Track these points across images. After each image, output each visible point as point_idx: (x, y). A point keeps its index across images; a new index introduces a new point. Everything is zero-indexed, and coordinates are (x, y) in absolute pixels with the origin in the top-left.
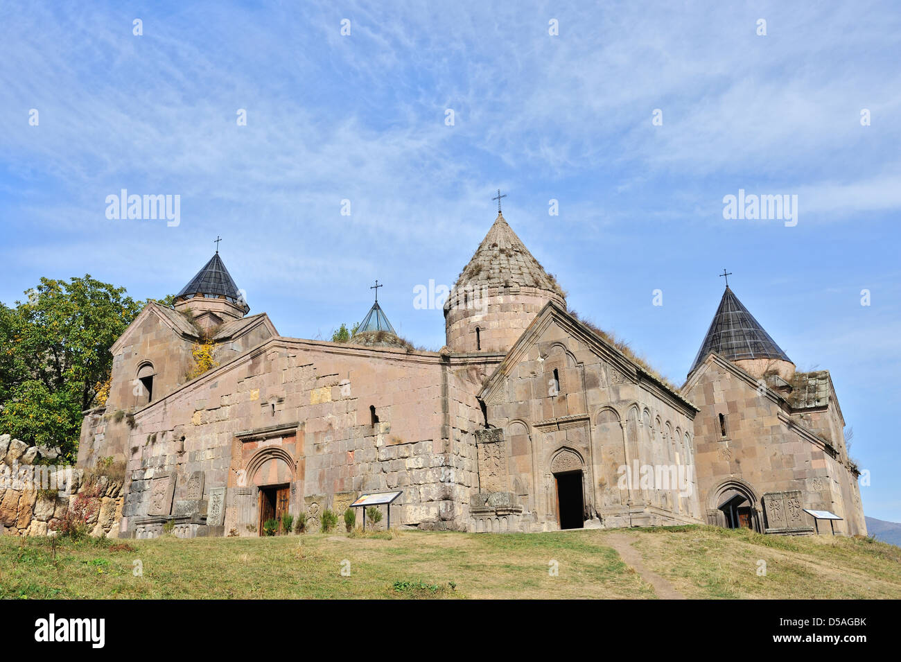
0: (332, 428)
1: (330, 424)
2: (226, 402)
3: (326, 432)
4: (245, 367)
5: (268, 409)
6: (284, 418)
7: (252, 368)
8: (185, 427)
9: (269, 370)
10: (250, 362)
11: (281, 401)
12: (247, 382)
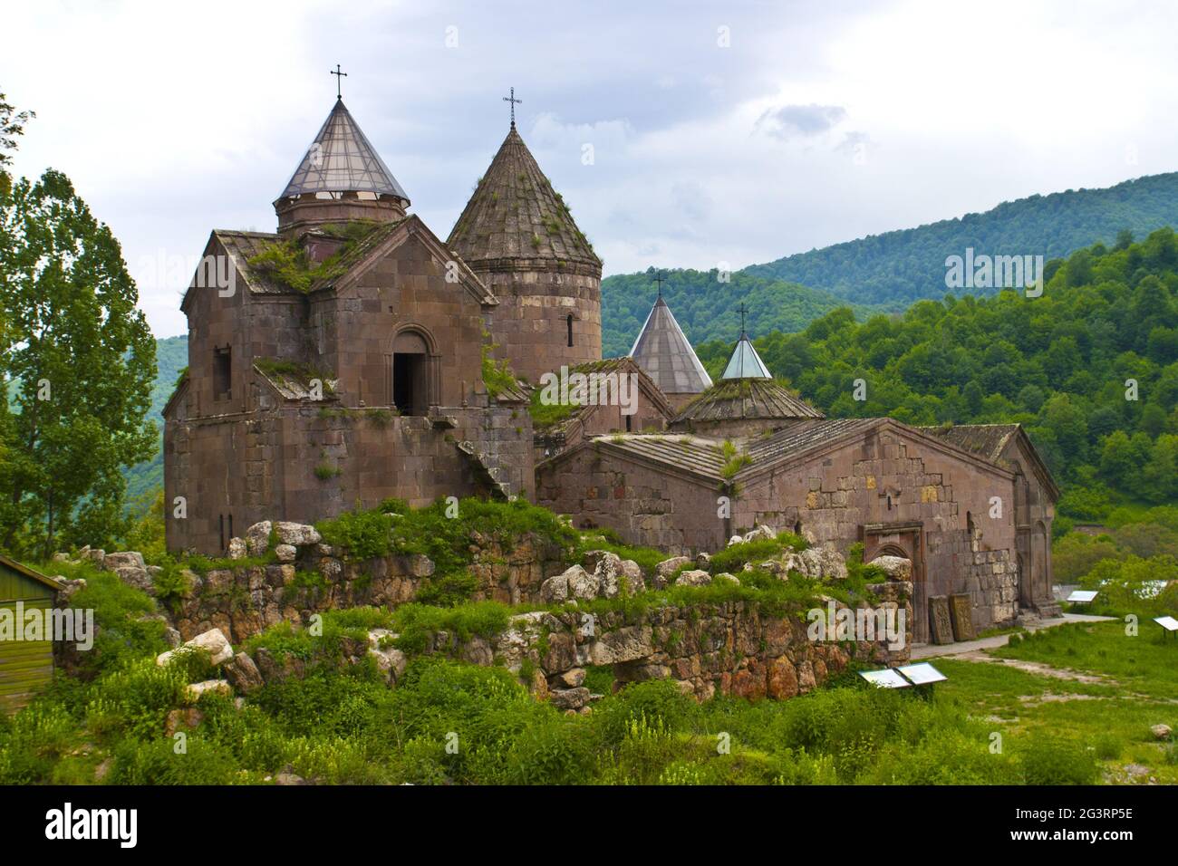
0: (940, 530)
1: (939, 526)
2: (843, 486)
3: (936, 533)
4: (857, 447)
5: (884, 502)
6: (901, 515)
7: (864, 448)
8: (801, 512)
9: (883, 455)
10: (863, 443)
11: (898, 494)
12: (861, 465)
